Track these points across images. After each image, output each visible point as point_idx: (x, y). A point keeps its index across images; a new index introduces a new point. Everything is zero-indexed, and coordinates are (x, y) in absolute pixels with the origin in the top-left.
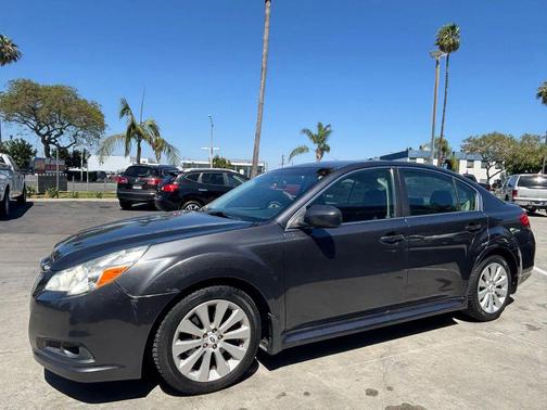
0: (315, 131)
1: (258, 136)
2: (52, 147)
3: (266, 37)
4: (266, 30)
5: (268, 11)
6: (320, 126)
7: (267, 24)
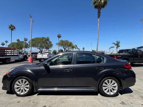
0: (116, 43)
1: (97, 45)
2: (66, 50)
3: (98, 25)
4: (99, 24)
5: (99, 20)
6: (117, 42)
7: (99, 23)
